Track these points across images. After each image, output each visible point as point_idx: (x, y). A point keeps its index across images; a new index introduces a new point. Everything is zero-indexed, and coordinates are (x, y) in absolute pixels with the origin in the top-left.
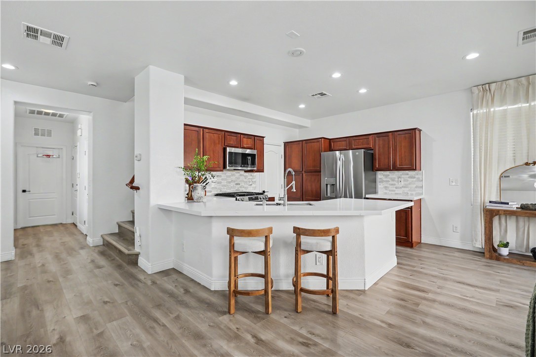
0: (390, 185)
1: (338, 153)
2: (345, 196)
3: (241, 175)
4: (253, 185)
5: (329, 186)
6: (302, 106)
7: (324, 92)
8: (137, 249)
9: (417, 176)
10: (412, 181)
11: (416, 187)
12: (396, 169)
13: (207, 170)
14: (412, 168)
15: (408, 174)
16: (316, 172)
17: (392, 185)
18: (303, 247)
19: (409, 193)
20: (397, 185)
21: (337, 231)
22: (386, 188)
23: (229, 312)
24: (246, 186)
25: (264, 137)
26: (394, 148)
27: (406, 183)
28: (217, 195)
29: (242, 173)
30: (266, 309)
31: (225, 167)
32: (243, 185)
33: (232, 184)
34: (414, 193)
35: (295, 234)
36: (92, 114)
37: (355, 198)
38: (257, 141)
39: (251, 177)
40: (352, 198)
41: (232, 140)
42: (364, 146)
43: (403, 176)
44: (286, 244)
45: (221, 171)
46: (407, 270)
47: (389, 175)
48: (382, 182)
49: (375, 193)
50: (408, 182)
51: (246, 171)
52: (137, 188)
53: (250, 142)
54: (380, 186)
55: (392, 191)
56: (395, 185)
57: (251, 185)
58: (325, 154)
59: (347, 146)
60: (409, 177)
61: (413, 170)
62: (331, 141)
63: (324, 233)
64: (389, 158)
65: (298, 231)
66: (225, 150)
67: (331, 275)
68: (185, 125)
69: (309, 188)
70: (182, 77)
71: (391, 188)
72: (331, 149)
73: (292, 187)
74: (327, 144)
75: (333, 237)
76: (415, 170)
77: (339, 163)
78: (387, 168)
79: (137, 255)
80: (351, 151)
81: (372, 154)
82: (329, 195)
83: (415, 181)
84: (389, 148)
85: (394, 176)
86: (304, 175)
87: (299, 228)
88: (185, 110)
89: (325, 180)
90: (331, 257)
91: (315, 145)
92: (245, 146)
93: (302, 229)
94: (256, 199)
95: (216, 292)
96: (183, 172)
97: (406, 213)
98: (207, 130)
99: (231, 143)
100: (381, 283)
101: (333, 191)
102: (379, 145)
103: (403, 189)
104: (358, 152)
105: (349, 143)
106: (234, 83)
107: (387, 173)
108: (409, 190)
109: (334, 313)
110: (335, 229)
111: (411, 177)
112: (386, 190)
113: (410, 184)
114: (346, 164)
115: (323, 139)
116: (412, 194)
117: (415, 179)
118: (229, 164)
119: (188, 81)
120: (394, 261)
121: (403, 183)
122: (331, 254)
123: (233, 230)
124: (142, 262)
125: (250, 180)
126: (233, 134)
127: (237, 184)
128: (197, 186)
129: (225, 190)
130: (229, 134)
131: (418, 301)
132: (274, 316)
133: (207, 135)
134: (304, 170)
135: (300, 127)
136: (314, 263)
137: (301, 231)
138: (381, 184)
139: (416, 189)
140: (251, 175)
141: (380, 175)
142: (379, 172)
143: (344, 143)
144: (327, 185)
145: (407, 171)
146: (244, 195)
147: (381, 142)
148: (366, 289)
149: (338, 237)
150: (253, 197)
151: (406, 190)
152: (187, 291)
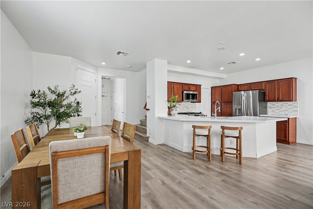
0: (276, 109)
1: (243, 92)
2: (247, 115)
3: (189, 104)
4: (195, 109)
5: (237, 110)
6: (222, 68)
7: (235, 62)
8: (148, 135)
9: (294, 105)
10: (291, 107)
11: (293, 111)
12: (279, 100)
13: (177, 102)
14: (290, 100)
15: (288, 104)
16: (230, 102)
17: (277, 109)
18: (225, 135)
19: (289, 114)
20: (280, 110)
21: (242, 128)
22: (273, 111)
23: (193, 159)
24: (192, 109)
25: (201, 85)
26: (278, 89)
27: (286, 108)
28: (179, 113)
29: (190, 103)
30: (209, 159)
31: (183, 100)
32: (190, 109)
33: (186, 108)
34: (292, 114)
35: (222, 129)
36: (126, 78)
37: (253, 116)
38: (198, 87)
39: (194, 105)
40: (251, 116)
41: (186, 87)
42: (259, 88)
43: (284, 105)
44: (216, 135)
45: (181, 102)
46: (283, 153)
47: (275, 104)
48: (271, 108)
49: (266, 114)
50: (287, 108)
51: (192, 102)
52: (149, 110)
53: (194, 88)
54: (269, 111)
55: (277, 113)
56: (279, 109)
57: (194, 109)
58: (234, 93)
59: (248, 88)
60: (288, 105)
61: (291, 101)
62: (239, 85)
63: (236, 129)
64: (275, 94)
65: (223, 128)
66: (183, 92)
67: (239, 149)
68: (168, 82)
69: (226, 111)
70: (166, 61)
71: (276, 111)
72: (238, 90)
73: (218, 110)
74: (236, 88)
75: (240, 131)
76: (292, 101)
77: (243, 98)
78: (273, 100)
79: (148, 137)
80: (251, 91)
81: (264, 92)
82: (237, 115)
83: (293, 107)
84: (275, 88)
85: (279, 105)
86: (223, 104)
87: (224, 127)
88: (168, 75)
89: (235, 107)
90: (239, 140)
91: (230, 88)
92: (192, 90)
93: (225, 127)
94: (198, 116)
95: (185, 153)
96: (167, 103)
97: (285, 125)
98: (175, 84)
99: (186, 89)
100: (266, 157)
101: (239, 113)
102: (268, 87)
103: (284, 112)
104: (254, 92)
105: (249, 87)
106: (189, 62)
107: (274, 103)
108: (288, 113)
109: (240, 163)
110: (240, 127)
111: (290, 105)
112: (274, 112)
113: (289, 109)
114: (248, 98)
115: (234, 85)
116: (290, 115)
117: (292, 107)
118: (185, 99)
119: (169, 63)
120: (275, 149)
121: (284, 108)
122: (238, 138)
123: (195, 126)
124: (150, 140)
125: (194, 107)
126: (186, 85)
127: (187, 109)
128: (173, 109)
129: (182, 111)
130: (185, 85)
131: (285, 164)
132: (212, 162)
133: (175, 86)
134: (222, 102)
135: (220, 78)
136: (230, 143)
137: (225, 128)
138: (270, 109)
139: (293, 112)
140: (194, 104)
141: (269, 104)
142: (269, 102)
143: (247, 87)
144: (236, 109)
145: (287, 102)
146: (192, 114)
147: (270, 86)
148: (257, 158)
149: (242, 131)
150: (197, 115)
151: (286, 112)
152: (173, 152)
